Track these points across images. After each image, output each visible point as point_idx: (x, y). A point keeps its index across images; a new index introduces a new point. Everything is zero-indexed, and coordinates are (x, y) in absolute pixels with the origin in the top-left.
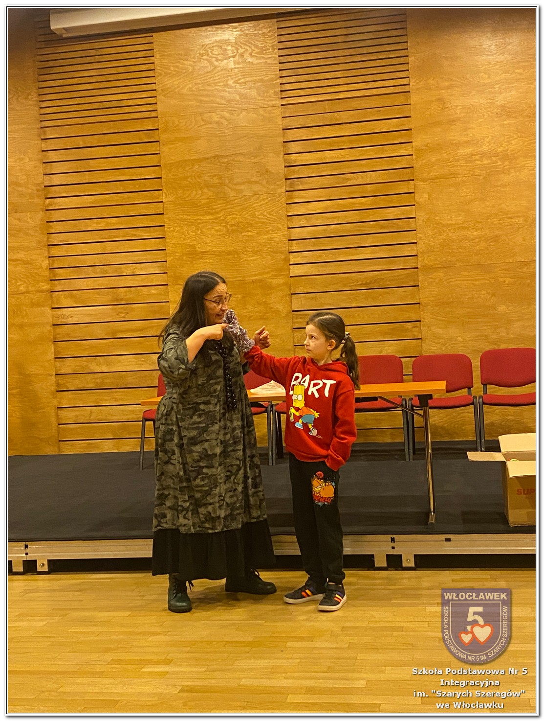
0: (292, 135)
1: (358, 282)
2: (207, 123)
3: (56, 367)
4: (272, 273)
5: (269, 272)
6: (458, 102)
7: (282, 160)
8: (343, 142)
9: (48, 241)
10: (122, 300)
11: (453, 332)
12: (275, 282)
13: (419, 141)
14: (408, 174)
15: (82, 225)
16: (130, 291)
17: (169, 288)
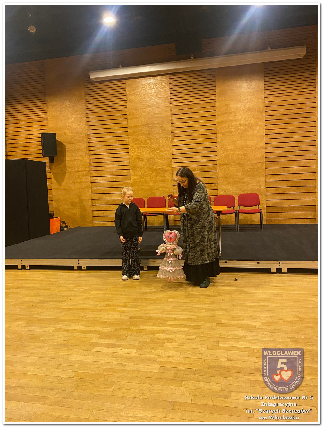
0: (174, 117)
2: (144, 112)
3: (92, 197)
4: (166, 166)
6: (233, 106)
7: (170, 126)
8: (192, 119)
9: (89, 153)
10: (114, 174)
11: (229, 187)
12: (167, 169)
13: (219, 119)
14: (215, 131)
15: (101, 148)
16: (117, 171)
17: (131, 170)
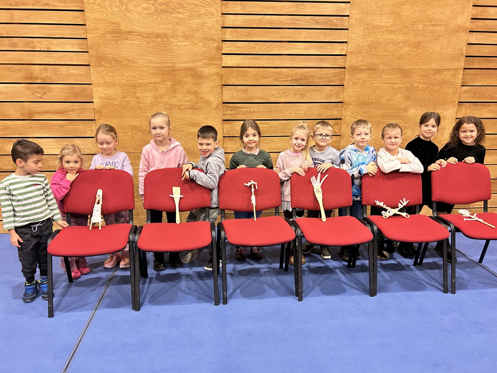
1: (288, 78)
4: (203, 62)
5: (200, 60)
12: (207, 71)
16: (46, 69)
17: (91, 68)
